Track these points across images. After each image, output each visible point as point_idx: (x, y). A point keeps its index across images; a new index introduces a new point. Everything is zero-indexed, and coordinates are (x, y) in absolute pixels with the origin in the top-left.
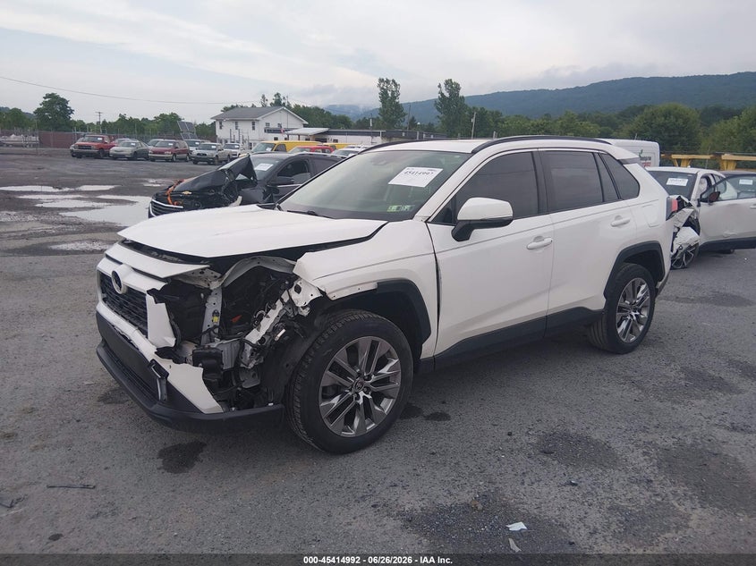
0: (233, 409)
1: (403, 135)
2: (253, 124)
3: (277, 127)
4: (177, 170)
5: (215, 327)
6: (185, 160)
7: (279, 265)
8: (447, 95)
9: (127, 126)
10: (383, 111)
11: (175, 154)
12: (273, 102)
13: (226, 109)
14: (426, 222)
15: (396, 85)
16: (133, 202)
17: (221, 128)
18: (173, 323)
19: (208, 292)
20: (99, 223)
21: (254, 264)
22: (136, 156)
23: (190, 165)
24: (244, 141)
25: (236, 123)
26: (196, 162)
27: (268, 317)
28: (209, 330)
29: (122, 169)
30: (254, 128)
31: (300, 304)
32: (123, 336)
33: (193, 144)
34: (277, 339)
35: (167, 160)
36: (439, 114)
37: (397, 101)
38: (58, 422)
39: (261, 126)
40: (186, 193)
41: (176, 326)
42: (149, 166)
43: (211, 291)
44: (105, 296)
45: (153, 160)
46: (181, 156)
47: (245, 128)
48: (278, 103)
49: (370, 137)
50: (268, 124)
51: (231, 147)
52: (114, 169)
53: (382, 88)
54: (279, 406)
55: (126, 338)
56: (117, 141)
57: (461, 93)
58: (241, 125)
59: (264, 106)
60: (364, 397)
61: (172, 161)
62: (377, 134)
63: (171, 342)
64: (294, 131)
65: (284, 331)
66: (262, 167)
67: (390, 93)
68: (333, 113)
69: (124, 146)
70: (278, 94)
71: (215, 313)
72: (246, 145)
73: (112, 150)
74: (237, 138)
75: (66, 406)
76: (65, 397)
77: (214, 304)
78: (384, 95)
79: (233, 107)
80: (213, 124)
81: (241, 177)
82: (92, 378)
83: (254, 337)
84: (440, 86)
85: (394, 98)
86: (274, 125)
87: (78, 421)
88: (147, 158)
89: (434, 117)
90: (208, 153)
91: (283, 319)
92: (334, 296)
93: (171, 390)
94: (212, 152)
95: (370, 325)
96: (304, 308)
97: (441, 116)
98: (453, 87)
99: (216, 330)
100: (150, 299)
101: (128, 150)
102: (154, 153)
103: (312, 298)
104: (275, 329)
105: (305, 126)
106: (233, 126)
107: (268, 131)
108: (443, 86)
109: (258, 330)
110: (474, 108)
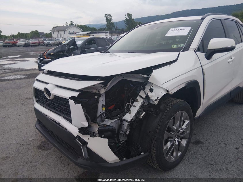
0: (125, 159)
1: (116, 32)
2: (65, 32)
3: (73, 32)
4: (41, 49)
5: (104, 113)
6: (43, 45)
7: (136, 78)
8: (128, 18)
9: (21, 36)
10: (107, 25)
11: (39, 44)
12: (70, 24)
13: (54, 28)
14: (195, 51)
15: (111, 16)
16: (28, 60)
17: (53, 34)
18: (86, 114)
19: (99, 95)
20: (18, 68)
21: (121, 79)
22: (26, 45)
23: (45, 47)
24: (62, 38)
25: (59, 32)
26: (47, 46)
27: (134, 106)
28: (101, 115)
29: (22, 50)
30: (65, 33)
31: (154, 98)
32: (54, 121)
33: (45, 40)
34: (141, 118)
35: (37, 46)
36: (126, 25)
37: (112, 21)
38: (21, 164)
39: (67, 32)
40: (52, 54)
41: (88, 115)
42: (30, 48)
43: (101, 94)
44: (37, 99)
45: (32, 46)
46: (41, 44)
47: (62, 33)
48: (72, 24)
49: (105, 34)
50: (69, 31)
51: (58, 40)
52: (19, 50)
53: (107, 17)
54: (147, 154)
55: (56, 123)
56: (18, 41)
57: (133, 18)
58: (60, 32)
59: (67, 25)
60: (178, 141)
61: (39, 46)
62: (107, 33)
63: (86, 124)
64: (79, 33)
65: (144, 113)
66: (79, 43)
67: (109, 19)
68: (91, 27)
69: (21, 42)
70: (71, 21)
71: (103, 106)
72: (63, 39)
73: (17, 44)
74: (60, 37)
75: (23, 154)
76: (21, 148)
77: (102, 101)
78: (107, 20)
79: (56, 27)
80: (51, 33)
81: (72, 47)
82: (32, 136)
83: (128, 117)
84: (125, 16)
85: (111, 20)
86: (72, 32)
87: (31, 162)
88: (30, 46)
89: (124, 26)
90: (51, 42)
91: (143, 107)
92: (172, 92)
93: (90, 152)
94: (52, 42)
95: (182, 105)
96: (156, 100)
97: (127, 25)
98: (130, 15)
99: (104, 115)
100: (71, 102)
101: (23, 43)
102: (32, 43)
103: (163, 95)
104: (139, 113)
105: (82, 31)
106: (57, 33)
107: (70, 34)
108: (126, 15)
109: (130, 113)
110: (137, 22)
